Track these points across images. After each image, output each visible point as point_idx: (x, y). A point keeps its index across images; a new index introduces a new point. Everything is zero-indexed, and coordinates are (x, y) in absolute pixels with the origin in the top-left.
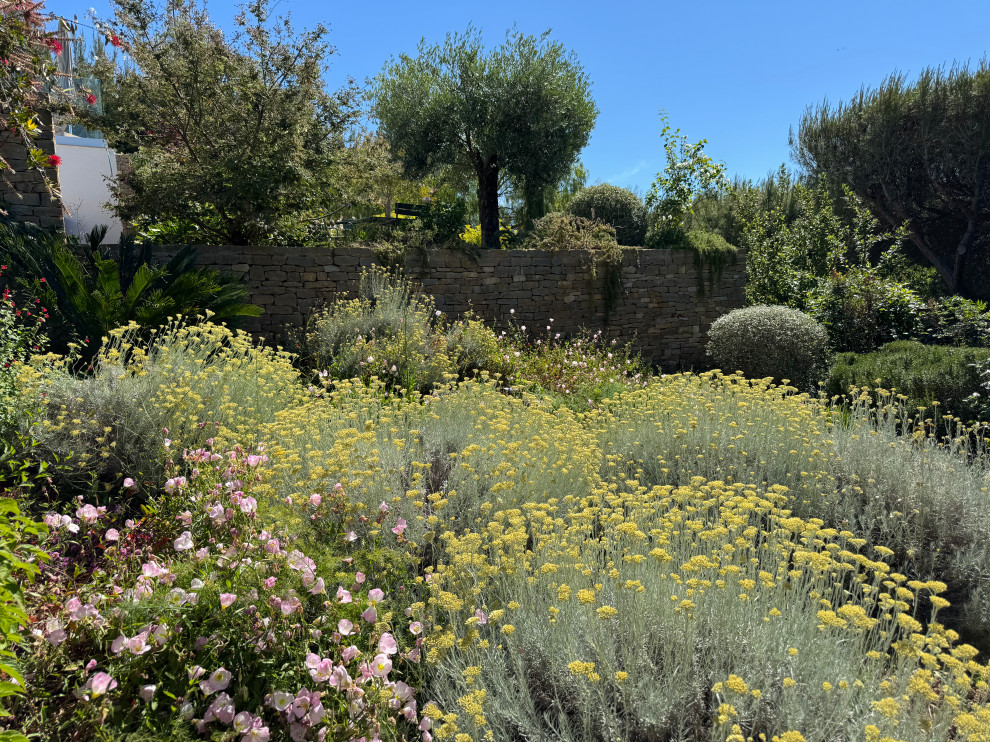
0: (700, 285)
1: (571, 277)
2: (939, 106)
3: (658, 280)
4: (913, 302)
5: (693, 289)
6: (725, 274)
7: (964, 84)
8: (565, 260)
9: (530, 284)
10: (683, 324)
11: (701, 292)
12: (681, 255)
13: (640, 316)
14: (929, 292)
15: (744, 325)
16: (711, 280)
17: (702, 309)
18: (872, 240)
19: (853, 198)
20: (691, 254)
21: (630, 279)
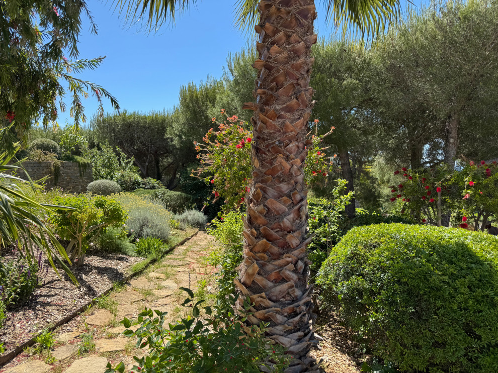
0: (81, 173)
1: (45, 170)
2: (138, 123)
3: (69, 171)
4: (140, 179)
5: (79, 174)
6: (87, 170)
7: (145, 118)
8: (43, 165)
9: (34, 172)
10: (77, 185)
11: (81, 175)
12: (75, 164)
13: (65, 182)
14: (143, 176)
15: (99, 185)
16: (83, 171)
17: (81, 181)
18: (126, 161)
19: (119, 150)
20: (78, 164)
21: (62, 171)
